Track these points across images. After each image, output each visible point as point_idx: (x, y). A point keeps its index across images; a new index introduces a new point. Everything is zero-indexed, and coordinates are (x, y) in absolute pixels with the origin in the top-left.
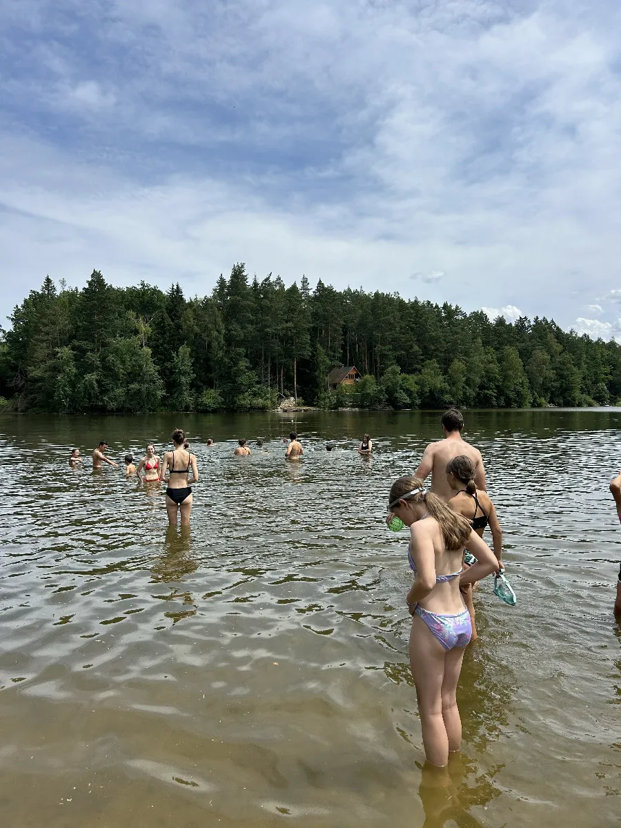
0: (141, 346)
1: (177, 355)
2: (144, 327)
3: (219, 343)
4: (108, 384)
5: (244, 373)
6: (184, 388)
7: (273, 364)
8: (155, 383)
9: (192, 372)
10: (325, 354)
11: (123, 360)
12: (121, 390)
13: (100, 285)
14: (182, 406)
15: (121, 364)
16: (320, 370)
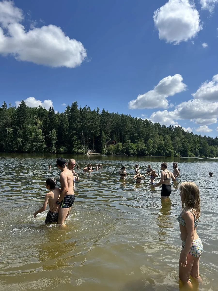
0: (38, 129)
1: (52, 133)
3: (67, 129)
4: (25, 142)
5: (75, 140)
6: (53, 145)
7: (86, 137)
8: (42, 142)
9: (56, 139)
10: (105, 135)
11: (31, 134)
12: (29, 145)
13: (24, 106)
14: (52, 151)
15: (30, 135)
16: (103, 140)
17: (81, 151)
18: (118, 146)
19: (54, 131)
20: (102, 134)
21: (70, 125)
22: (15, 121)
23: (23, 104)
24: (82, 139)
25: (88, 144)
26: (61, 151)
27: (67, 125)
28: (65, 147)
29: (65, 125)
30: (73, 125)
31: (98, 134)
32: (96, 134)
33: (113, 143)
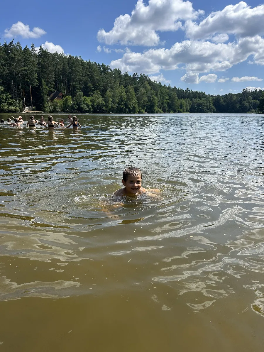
5: (3, 93)
10: (46, 85)
18: (66, 100)
20: (41, 83)
24: (13, 91)
25: (24, 98)
31: (35, 83)
32: (33, 84)
33: (60, 97)
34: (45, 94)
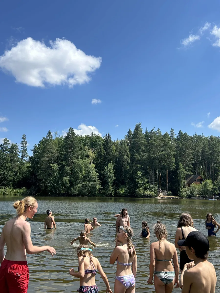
0: (90, 163)
1: (107, 168)
2: (92, 155)
3: (128, 162)
4: (73, 182)
5: (140, 177)
6: (110, 184)
7: (155, 173)
8: (96, 182)
9: (114, 176)
10: (184, 168)
11: (81, 170)
12: (79, 185)
13: (72, 134)
14: (108, 194)
15: (80, 172)
16: (181, 176)
17: (148, 192)
18: (206, 184)
19: (111, 165)
20: (179, 167)
21: (132, 155)
22: (62, 154)
23: (71, 132)
24: (149, 175)
25: (159, 182)
26: (120, 193)
27: (128, 156)
28: (125, 187)
29: (125, 157)
30: (136, 156)
31: (172, 167)
32: (170, 168)
33: (198, 180)
34: (182, 178)
